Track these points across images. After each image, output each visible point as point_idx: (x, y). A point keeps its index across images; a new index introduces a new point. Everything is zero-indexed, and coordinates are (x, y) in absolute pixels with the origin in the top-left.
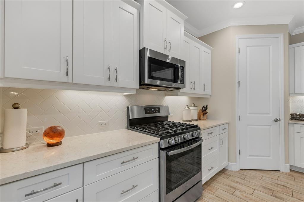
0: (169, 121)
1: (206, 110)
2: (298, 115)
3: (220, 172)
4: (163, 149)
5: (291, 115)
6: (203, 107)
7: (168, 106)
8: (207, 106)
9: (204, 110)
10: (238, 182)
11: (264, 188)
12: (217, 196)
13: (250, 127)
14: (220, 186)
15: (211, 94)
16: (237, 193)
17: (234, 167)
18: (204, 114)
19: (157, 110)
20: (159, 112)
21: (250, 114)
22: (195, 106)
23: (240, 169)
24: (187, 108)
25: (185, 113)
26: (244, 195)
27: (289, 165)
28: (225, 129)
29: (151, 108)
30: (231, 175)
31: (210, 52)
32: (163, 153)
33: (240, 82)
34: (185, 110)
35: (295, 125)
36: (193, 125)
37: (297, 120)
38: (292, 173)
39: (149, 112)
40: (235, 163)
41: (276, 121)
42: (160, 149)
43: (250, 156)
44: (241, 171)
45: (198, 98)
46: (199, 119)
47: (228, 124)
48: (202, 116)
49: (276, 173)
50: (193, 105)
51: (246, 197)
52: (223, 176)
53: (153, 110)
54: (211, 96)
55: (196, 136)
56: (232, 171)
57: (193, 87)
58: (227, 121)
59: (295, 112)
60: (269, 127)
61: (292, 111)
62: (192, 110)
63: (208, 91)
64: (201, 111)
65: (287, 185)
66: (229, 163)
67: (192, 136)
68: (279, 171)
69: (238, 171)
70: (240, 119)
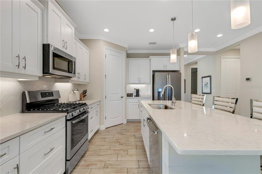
0: (59, 103)
1: (86, 93)
2: (130, 94)
3: (95, 133)
4: (69, 120)
5: (127, 94)
6: (83, 91)
7: (59, 91)
8: (86, 90)
9: (84, 93)
10: (106, 135)
11: (118, 133)
12: (96, 146)
13: (111, 102)
14: (97, 140)
15: (88, 82)
16: (106, 140)
17: (103, 128)
18: (84, 96)
19: (51, 94)
20: (53, 96)
21: (111, 94)
22: (78, 90)
23: (106, 128)
24: (72, 92)
25: (71, 95)
26: (110, 139)
27: (126, 119)
28: (98, 105)
29: (46, 93)
30: (101, 133)
31: (88, 52)
32: (69, 123)
33: (106, 76)
34: (71, 94)
35: (129, 99)
36: (82, 103)
37: (129, 96)
38: (128, 123)
39: (44, 96)
40: (103, 125)
41: (122, 97)
42: (67, 120)
43: (111, 119)
44: (106, 129)
45: (79, 84)
46: (80, 100)
47: (100, 101)
48: (82, 98)
49: (122, 125)
50: (76, 90)
51: (111, 140)
52: (97, 134)
53: (47, 94)
54: (88, 83)
55: (83, 111)
56: (102, 131)
57: (79, 77)
58: (99, 100)
59: (128, 93)
60: (119, 101)
61: (128, 92)
62: (76, 94)
63: (87, 80)
64: (82, 94)
65: (126, 129)
66: (100, 126)
67: (80, 112)
68: (123, 124)
69: (105, 130)
70: (106, 98)
